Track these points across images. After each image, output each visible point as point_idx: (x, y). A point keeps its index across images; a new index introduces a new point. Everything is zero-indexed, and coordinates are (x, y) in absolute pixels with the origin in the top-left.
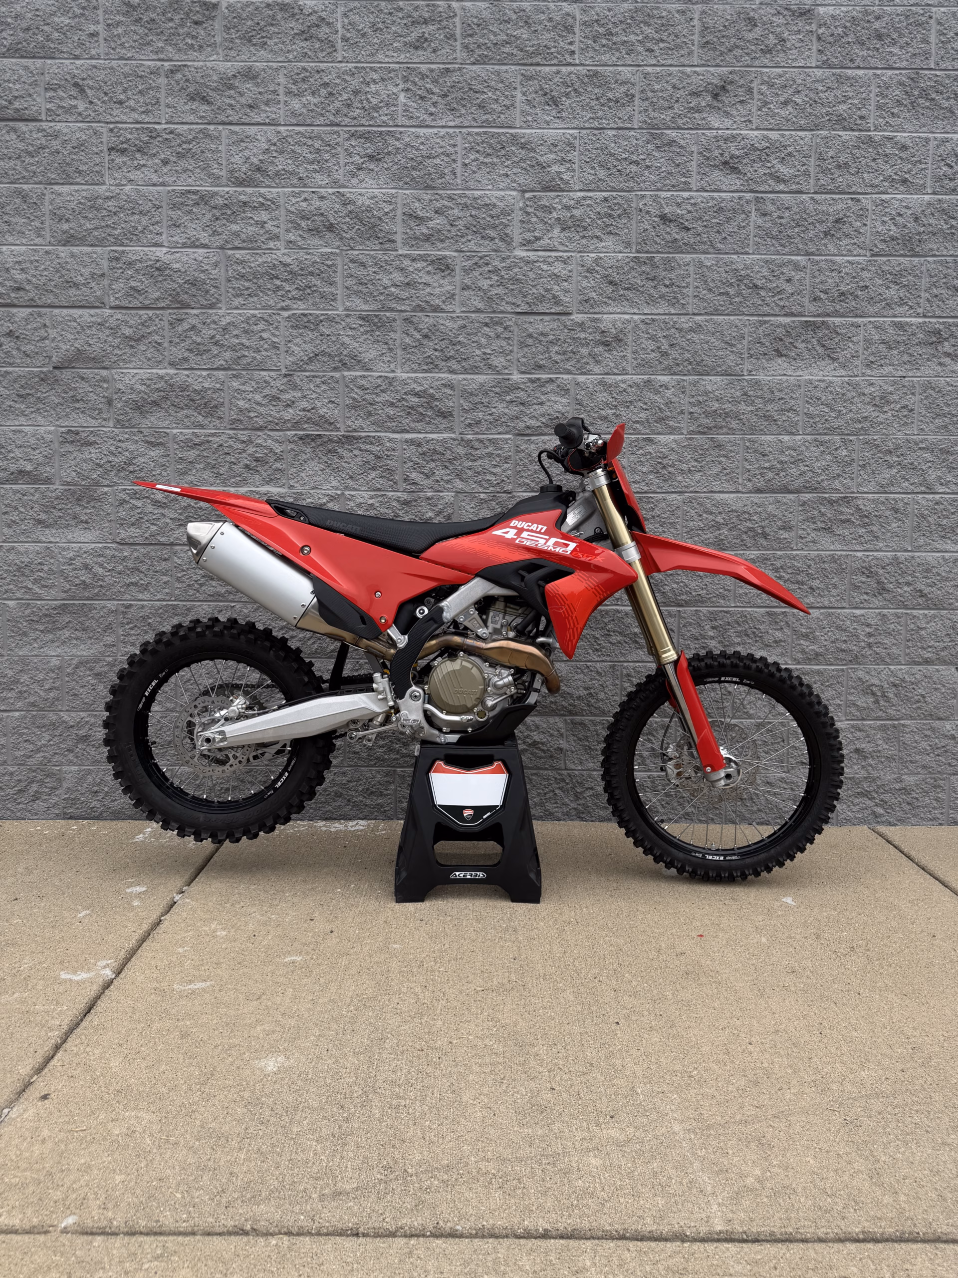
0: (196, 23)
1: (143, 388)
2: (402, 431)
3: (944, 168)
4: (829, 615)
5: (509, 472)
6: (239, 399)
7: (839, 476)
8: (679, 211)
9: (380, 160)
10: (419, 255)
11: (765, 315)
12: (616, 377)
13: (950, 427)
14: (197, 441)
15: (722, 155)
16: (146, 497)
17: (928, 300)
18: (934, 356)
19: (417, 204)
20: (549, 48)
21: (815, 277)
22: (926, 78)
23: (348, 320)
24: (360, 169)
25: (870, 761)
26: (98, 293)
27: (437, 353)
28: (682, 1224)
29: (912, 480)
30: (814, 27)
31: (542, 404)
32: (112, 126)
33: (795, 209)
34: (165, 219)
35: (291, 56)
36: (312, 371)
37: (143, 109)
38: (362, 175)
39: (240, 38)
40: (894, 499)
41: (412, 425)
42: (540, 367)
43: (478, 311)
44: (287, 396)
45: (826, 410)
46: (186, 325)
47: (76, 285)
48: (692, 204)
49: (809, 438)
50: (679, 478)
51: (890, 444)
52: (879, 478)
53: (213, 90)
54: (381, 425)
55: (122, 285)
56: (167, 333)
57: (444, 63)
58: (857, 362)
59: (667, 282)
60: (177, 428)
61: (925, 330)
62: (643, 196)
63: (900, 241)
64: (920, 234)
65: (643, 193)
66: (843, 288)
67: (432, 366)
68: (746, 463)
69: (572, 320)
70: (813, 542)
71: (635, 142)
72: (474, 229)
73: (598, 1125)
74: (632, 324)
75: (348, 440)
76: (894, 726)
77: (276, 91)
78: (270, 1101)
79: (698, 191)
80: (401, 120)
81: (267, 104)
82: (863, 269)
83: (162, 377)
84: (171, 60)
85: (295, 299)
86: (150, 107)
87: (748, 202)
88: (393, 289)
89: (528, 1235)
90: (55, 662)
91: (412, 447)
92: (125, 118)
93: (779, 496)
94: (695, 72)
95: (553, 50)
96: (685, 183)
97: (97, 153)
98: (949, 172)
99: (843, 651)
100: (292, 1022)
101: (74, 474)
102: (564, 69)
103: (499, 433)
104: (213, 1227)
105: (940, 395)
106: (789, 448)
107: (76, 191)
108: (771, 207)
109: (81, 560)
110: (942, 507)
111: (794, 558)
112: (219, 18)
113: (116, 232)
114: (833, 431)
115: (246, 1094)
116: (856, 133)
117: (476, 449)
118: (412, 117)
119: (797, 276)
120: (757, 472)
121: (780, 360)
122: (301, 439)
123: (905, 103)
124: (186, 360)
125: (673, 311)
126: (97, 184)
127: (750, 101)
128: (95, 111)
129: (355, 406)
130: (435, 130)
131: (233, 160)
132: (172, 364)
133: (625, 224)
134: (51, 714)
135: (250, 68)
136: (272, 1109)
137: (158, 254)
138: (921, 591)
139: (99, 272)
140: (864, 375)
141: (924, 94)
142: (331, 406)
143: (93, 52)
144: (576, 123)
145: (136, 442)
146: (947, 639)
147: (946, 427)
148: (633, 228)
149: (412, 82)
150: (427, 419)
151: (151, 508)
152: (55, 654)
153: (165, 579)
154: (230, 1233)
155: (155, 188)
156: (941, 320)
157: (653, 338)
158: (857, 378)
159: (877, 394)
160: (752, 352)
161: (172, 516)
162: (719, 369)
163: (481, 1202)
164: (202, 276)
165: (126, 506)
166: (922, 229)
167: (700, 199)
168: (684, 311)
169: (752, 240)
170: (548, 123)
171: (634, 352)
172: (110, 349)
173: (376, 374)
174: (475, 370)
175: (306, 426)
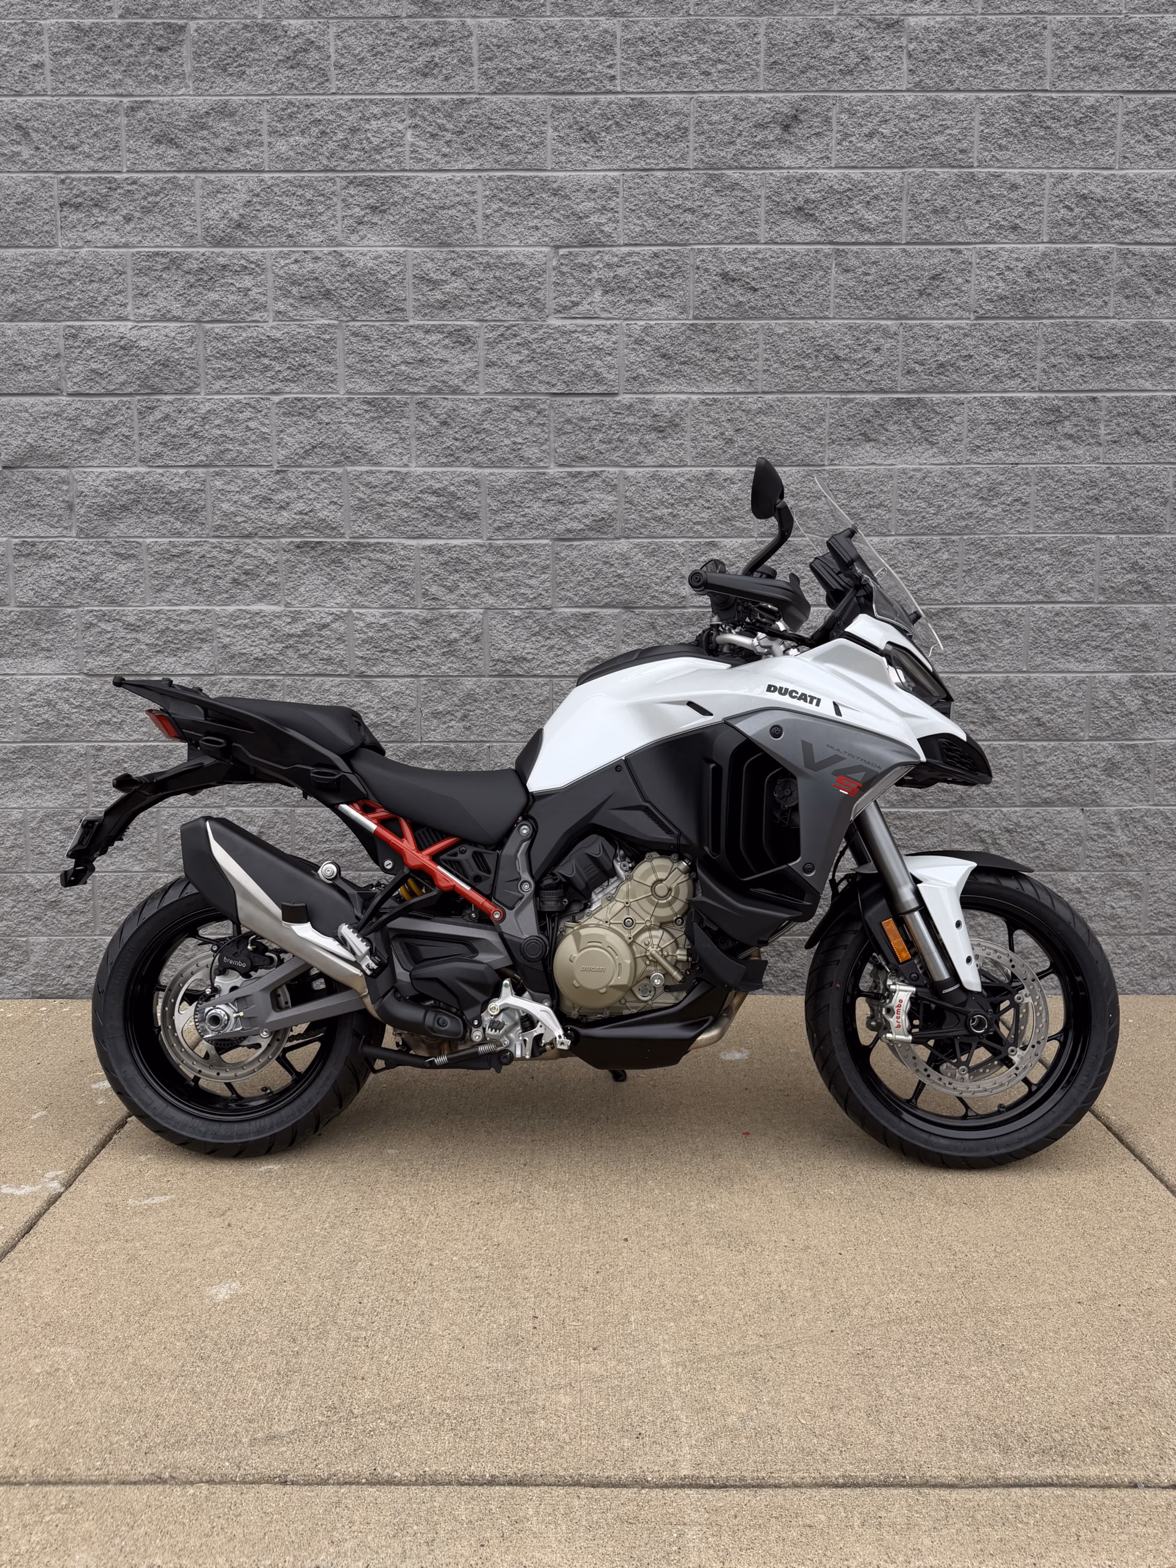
0: (160, 49)
1: (109, 490)
2: (419, 537)
3: (1062, 211)
5: (548, 584)
6: (223, 502)
7: (939, 583)
8: (743, 268)
9: (385, 211)
10: (433, 325)
11: (849, 392)
12: (672, 469)
13: (1072, 523)
14: (175, 551)
15: (794, 199)
16: (118, 620)
17: (1044, 371)
18: (1052, 438)
19: (430, 265)
20: (584, 73)
21: (908, 345)
22: (1040, 102)
23: (351, 405)
24: (360, 223)
26: (54, 378)
27: (457, 444)
28: (645, 1468)
29: (1027, 588)
30: (904, 41)
31: (584, 502)
32: (63, 176)
33: (884, 264)
34: (130, 287)
35: (274, 88)
36: (309, 466)
37: (100, 155)
38: (363, 230)
39: (212, 66)
40: (1005, 611)
41: (431, 529)
42: (582, 458)
43: (506, 392)
44: (280, 497)
45: (923, 505)
46: (158, 415)
47: (26, 369)
48: (760, 260)
49: (903, 539)
51: (1001, 544)
52: (988, 586)
53: (182, 130)
54: (393, 530)
55: (81, 368)
56: (136, 425)
57: (458, 93)
58: (961, 447)
59: (732, 355)
60: (151, 537)
61: (1041, 408)
62: (700, 251)
63: (1009, 301)
64: (1034, 291)
65: (700, 247)
66: (941, 358)
67: (452, 459)
69: (619, 402)
71: (690, 185)
72: (499, 294)
73: (576, 1358)
74: (691, 406)
75: (354, 547)
77: (258, 130)
78: (213, 1334)
79: (766, 243)
80: (408, 164)
81: (248, 145)
82: (965, 335)
83: (131, 477)
84: (132, 95)
85: (287, 380)
86: (107, 153)
87: (826, 256)
88: (403, 368)
89: (473, 1482)
90: (17, 815)
91: (431, 556)
92: (78, 166)
94: (760, 99)
95: (589, 75)
96: (750, 234)
97: (46, 210)
98: (1069, 215)
100: (256, 1242)
101: (31, 593)
102: (603, 98)
103: (534, 538)
104: (128, 1475)
105: (1059, 484)
107: (23, 255)
108: (853, 262)
109: (43, 695)
110: (1063, 619)
112: (188, 43)
113: (71, 304)
114: (931, 530)
115: (189, 1327)
116: (956, 171)
117: (508, 557)
118: (421, 160)
119: (887, 344)
121: (868, 446)
122: (298, 547)
123: (1015, 132)
124: (159, 455)
125: (739, 390)
126: (48, 247)
127: (828, 133)
128: (43, 158)
129: (361, 507)
130: (449, 175)
131: (209, 215)
132: (143, 461)
133: (679, 285)
135: (226, 103)
136: (216, 1344)
137: (122, 330)
138: (1038, 719)
139: (54, 353)
140: (968, 462)
141: (1038, 120)
142: (332, 507)
143: (38, 87)
144: (618, 164)
145: (103, 554)
146: (1070, 776)
147: (1066, 523)
148: (691, 289)
149: (421, 116)
150: (449, 522)
151: (122, 633)
152: (16, 805)
154: (146, 1482)
155: (116, 250)
156: (1060, 395)
157: (715, 422)
158: (961, 467)
159: (984, 484)
160: (834, 437)
161: (148, 642)
162: (794, 459)
163: (427, 1446)
164: (176, 355)
165: (94, 631)
166: (1036, 286)
167: (770, 253)
168: (751, 390)
169: (833, 302)
170: (585, 164)
171: (693, 440)
172: (69, 444)
173: (385, 469)
174: (504, 463)
175: (304, 532)
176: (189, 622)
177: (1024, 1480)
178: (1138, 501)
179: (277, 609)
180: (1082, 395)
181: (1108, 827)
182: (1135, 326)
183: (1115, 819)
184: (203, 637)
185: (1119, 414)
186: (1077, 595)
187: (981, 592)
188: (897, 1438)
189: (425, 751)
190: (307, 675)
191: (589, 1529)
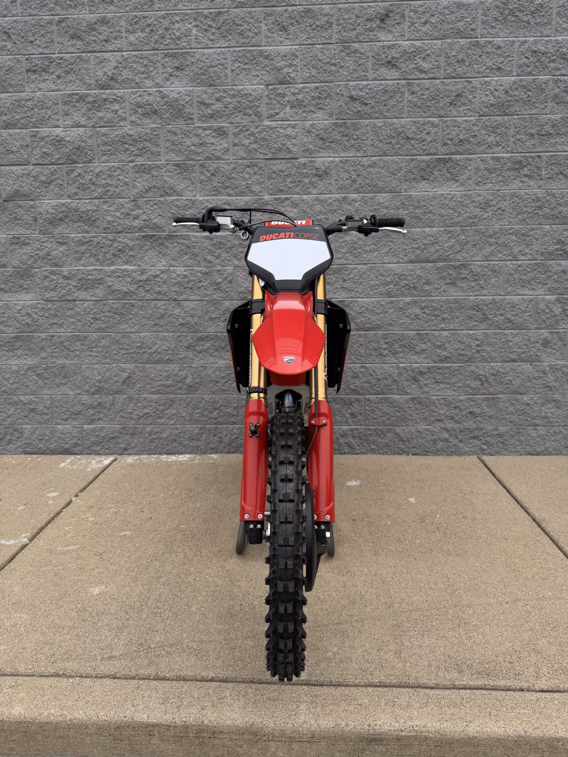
1: (53, 211)
3: (524, 60)
4: (454, 334)
6: (107, 216)
7: (459, 251)
8: (361, 94)
9: (183, 69)
10: (207, 126)
11: (414, 155)
12: (326, 196)
13: (527, 220)
14: (85, 240)
15: (386, 57)
16: (59, 274)
17: (514, 142)
18: (517, 176)
19: (205, 96)
21: (444, 131)
23: (168, 167)
24: (171, 76)
25: (479, 419)
26: (26, 156)
27: (219, 185)
29: (504, 253)
32: (27, 57)
33: (432, 89)
34: (61, 111)
35: (128, 9)
36: (148, 197)
37: (45, 45)
38: (172, 79)
40: (493, 265)
42: (281, 191)
43: (243, 158)
44: (135, 213)
45: (452, 212)
46: (75, 174)
47: (13, 152)
48: (369, 89)
49: (441, 229)
50: (365, 255)
51: (490, 231)
52: (484, 252)
53: (84, 32)
55: (38, 151)
56: (65, 179)
57: (218, 8)
58: (471, 182)
59: (355, 137)
60: (74, 234)
61: (512, 161)
62: (339, 85)
63: (496, 107)
64: (508, 101)
65: (339, 83)
66: (461, 137)
67: (217, 192)
68: (404, 245)
69: (299, 162)
70: (444, 291)
71: (334, 52)
72: (239, 109)
74: (335, 164)
75: (170, 237)
76: (493, 398)
77: (120, 31)
78: (90, 610)
79: (372, 80)
80: (194, 45)
81: (115, 39)
82: (474, 125)
83: (64, 204)
84: (59, 15)
85: (137, 155)
86: (48, 44)
87: (403, 86)
88: (193, 148)
89: (203, 680)
90: (15, 368)
91: (207, 240)
92: (34, 51)
93: (424, 265)
94: (369, 6)
96: (364, 76)
97: (20, 74)
98: (527, 62)
99: (462, 355)
101: (18, 262)
102: (290, 8)
104: (43, 673)
105: (521, 200)
106: (429, 236)
107: (10, 97)
108: (417, 89)
109: (25, 311)
110: (522, 268)
111: (432, 301)
113: (33, 120)
114: (455, 224)
116: (469, 40)
118: (200, 43)
119: (434, 130)
120: (410, 250)
121: (424, 183)
122: (143, 237)
123: (500, 19)
124: (76, 194)
125: (359, 155)
126: (21, 92)
127: (404, 23)
128: (17, 48)
129: (174, 217)
130: (214, 50)
131: (97, 74)
132: (69, 197)
133: (329, 103)
134: (14, 397)
135: (104, 17)
137: (57, 132)
138: (509, 319)
139: (25, 144)
140: (474, 190)
141: (512, 13)
142: (159, 217)
143: (14, 12)
144: (298, 42)
145: (52, 242)
146: (525, 347)
147: (524, 220)
148: (334, 105)
149: (199, 21)
151: (61, 280)
152: (14, 363)
153: (72, 320)
154: (51, 676)
155: (53, 93)
156: (522, 155)
157: (347, 171)
158: (471, 192)
159: (483, 201)
160: (407, 178)
161: (74, 284)
162: (387, 189)
163: (183, 663)
164: (83, 144)
165: (48, 279)
166: (510, 99)
167: (374, 85)
168: (365, 155)
169: (406, 109)
170: (281, 42)
171: (336, 180)
172: (34, 189)
173: (185, 198)
174: (242, 194)
175: (146, 230)
176: (92, 275)
177: (468, 686)
178: (561, 208)
179: (134, 268)
180: (533, 154)
181: (544, 372)
182: (561, 118)
183: (547, 369)
184: (100, 282)
185: (552, 164)
186: (530, 257)
187: (481, 255)
188: (408, 664)
189: (206, 337)
190: (149, 300)
191: (254, 703)
